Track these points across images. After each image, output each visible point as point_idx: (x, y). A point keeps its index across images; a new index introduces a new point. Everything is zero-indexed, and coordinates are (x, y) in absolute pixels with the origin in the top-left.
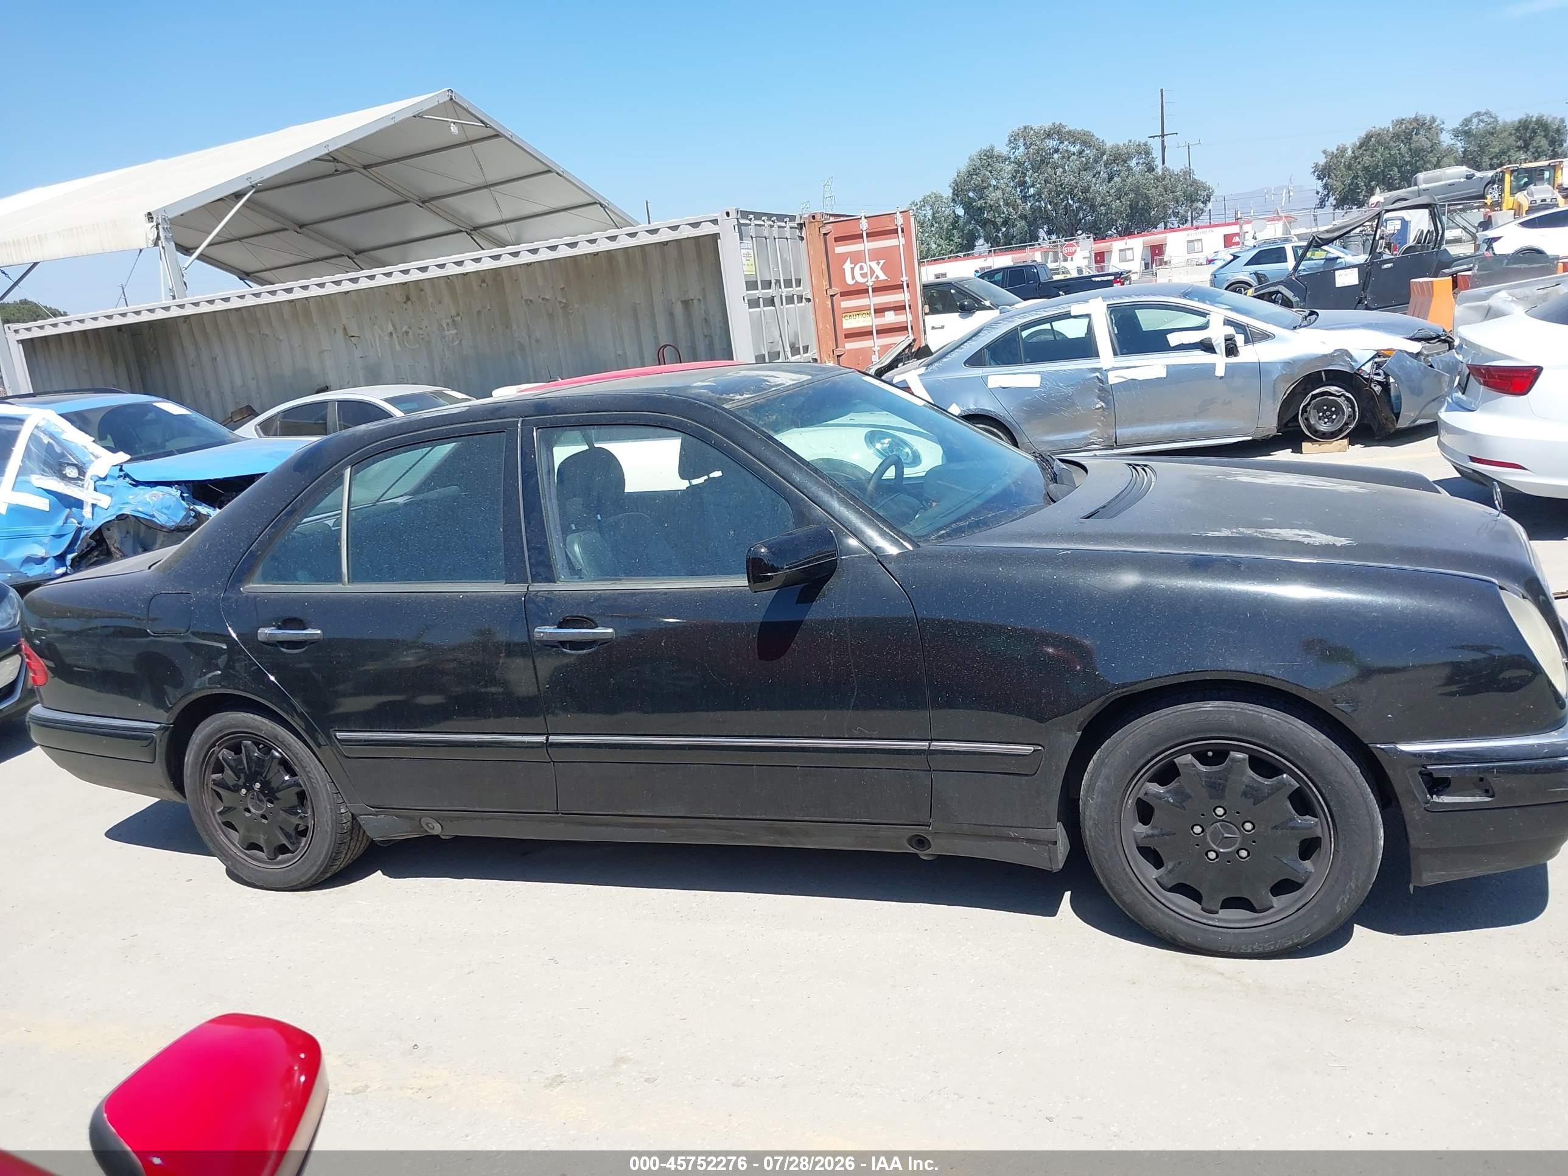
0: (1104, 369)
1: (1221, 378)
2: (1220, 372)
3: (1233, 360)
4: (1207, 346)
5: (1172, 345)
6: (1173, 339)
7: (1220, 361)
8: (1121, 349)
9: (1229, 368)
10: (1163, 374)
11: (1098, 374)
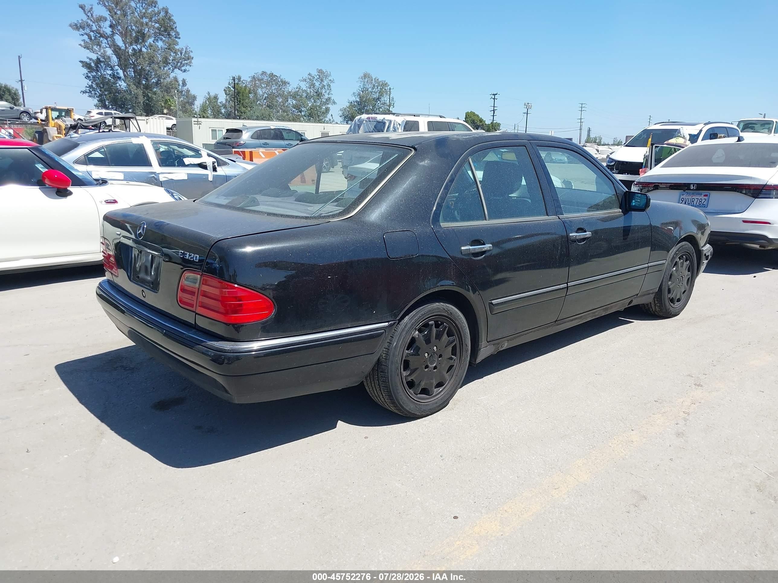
0: (157, 173)
1: (211, 181)
2: (210, 178)
3: (215, 173)
4: (203, 166)
5: (186, 164)
6: (187, 161)
7: (209, 173)
8: (162, 164)
9: (214, 177)
10: (186, 178)
11: (153, 175)
